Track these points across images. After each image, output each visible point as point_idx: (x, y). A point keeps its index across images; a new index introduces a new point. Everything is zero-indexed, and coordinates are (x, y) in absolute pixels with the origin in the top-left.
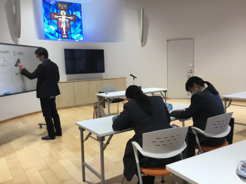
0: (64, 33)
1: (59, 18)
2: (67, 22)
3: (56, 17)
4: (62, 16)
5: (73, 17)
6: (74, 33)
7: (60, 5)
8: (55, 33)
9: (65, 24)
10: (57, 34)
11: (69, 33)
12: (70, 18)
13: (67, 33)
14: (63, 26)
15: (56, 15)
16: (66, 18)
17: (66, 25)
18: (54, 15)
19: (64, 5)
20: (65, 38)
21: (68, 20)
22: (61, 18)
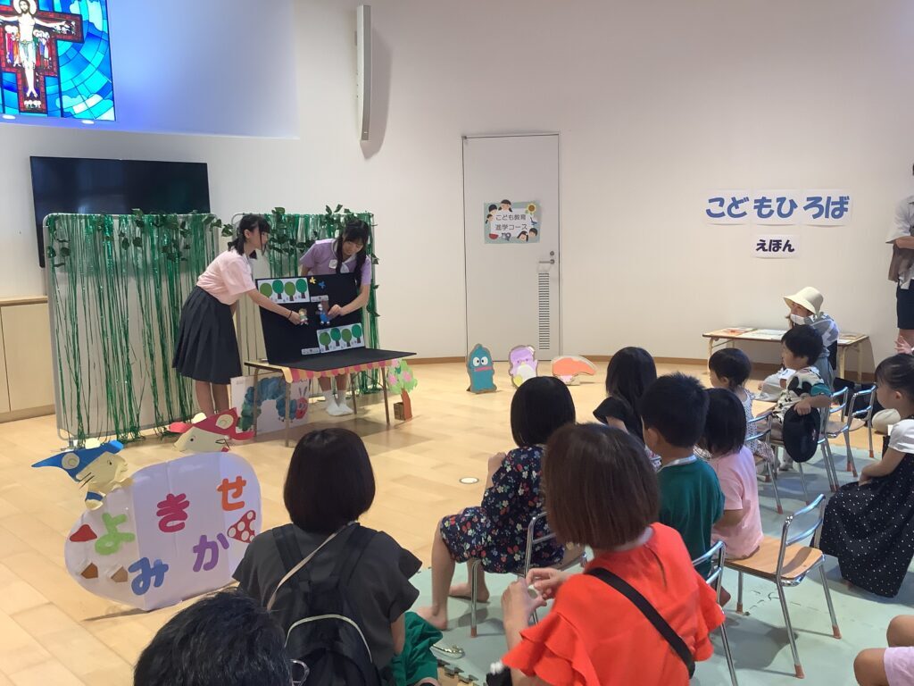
0: (31, 89)
1: (5, 23)
2: (44, 42)
4: (19, 15)
5: (68, 22)
6: (74, 92)
9: (31, 50)
11: (51, 89)
12: (56, 26)
13: (42, 89)
14: (26, 60)
16: (37, 27)
17: (39, 57)
20: (34, 110)
21: (46, 35)
22: (16, 24)
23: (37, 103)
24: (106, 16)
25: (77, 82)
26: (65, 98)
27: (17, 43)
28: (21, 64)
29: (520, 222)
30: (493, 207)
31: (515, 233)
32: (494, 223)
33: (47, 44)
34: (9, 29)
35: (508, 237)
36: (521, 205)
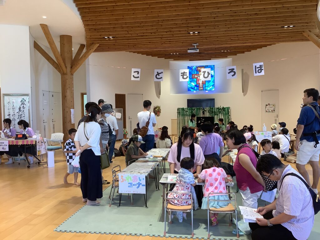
0: (201, 87)
3: (196, 76)
4: (200, 75)
6: (208, 86)
8: (195, 87)
10: (196, 88)
11: (204, 86)
14: (201, 82)
20: (201, 90)
22: (199, 77)
23: (202, 89)
24: (214, 73)
25: (208, 84)
26: (206, 87)
29: (272, 108)
30: (267, 105)
31: (271, 111)
32: (267, 108)
34: (198, 78)
35: (269, 111)
36: (271, 105)
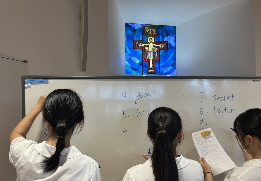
0: (151, 66)
1: (145, 46)
2: (156, 51)
4: (149, 43)
5: (164, 44)
7: (147, 30)
9: (152, 54)
10: (141, 68)
11: (157, 66)
12: (160, 45)
14: (150, 57)
15: (141, 43)
16: (154, 46)
17: (154, 56)
18: (139, 43)
19: (152, 30)
20: (151, 73)
21: (156, 49)
25: (165, 63)
26: (161, 68)
27: (148, 52)
28: (149, 59)
33: (157, 52)
34: (146, 48)
